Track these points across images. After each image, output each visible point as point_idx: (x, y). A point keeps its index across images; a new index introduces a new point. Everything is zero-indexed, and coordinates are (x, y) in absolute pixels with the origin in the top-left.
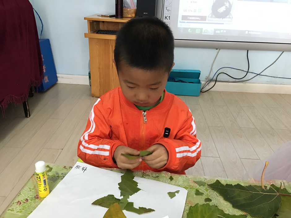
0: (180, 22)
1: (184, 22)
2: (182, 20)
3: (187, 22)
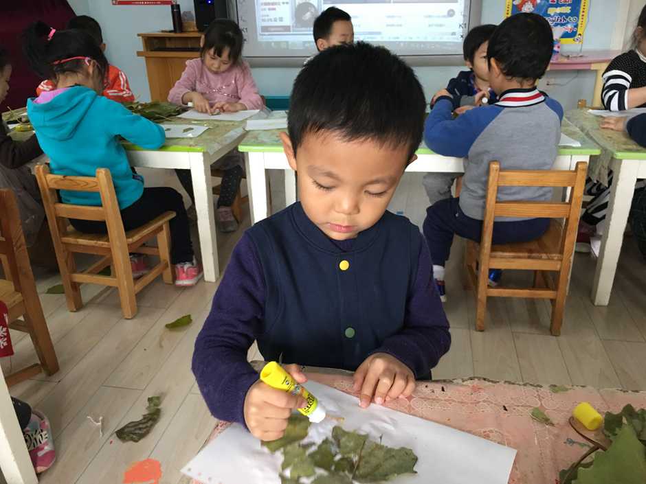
0: (261, 35)
1: (265, 35)
2: (262, 31)
3: (269, 35)
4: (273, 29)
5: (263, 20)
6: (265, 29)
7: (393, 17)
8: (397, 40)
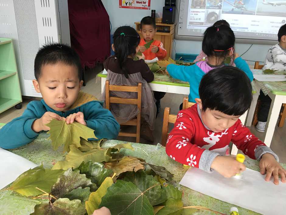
0: (188, 26)
1: (191, 26)
2: (189, 24)
3: (192, 26)
4: (194, 23)
5: (191, 19)
6: (191, 23)
7: (255, 21)
8: (255, 32)
